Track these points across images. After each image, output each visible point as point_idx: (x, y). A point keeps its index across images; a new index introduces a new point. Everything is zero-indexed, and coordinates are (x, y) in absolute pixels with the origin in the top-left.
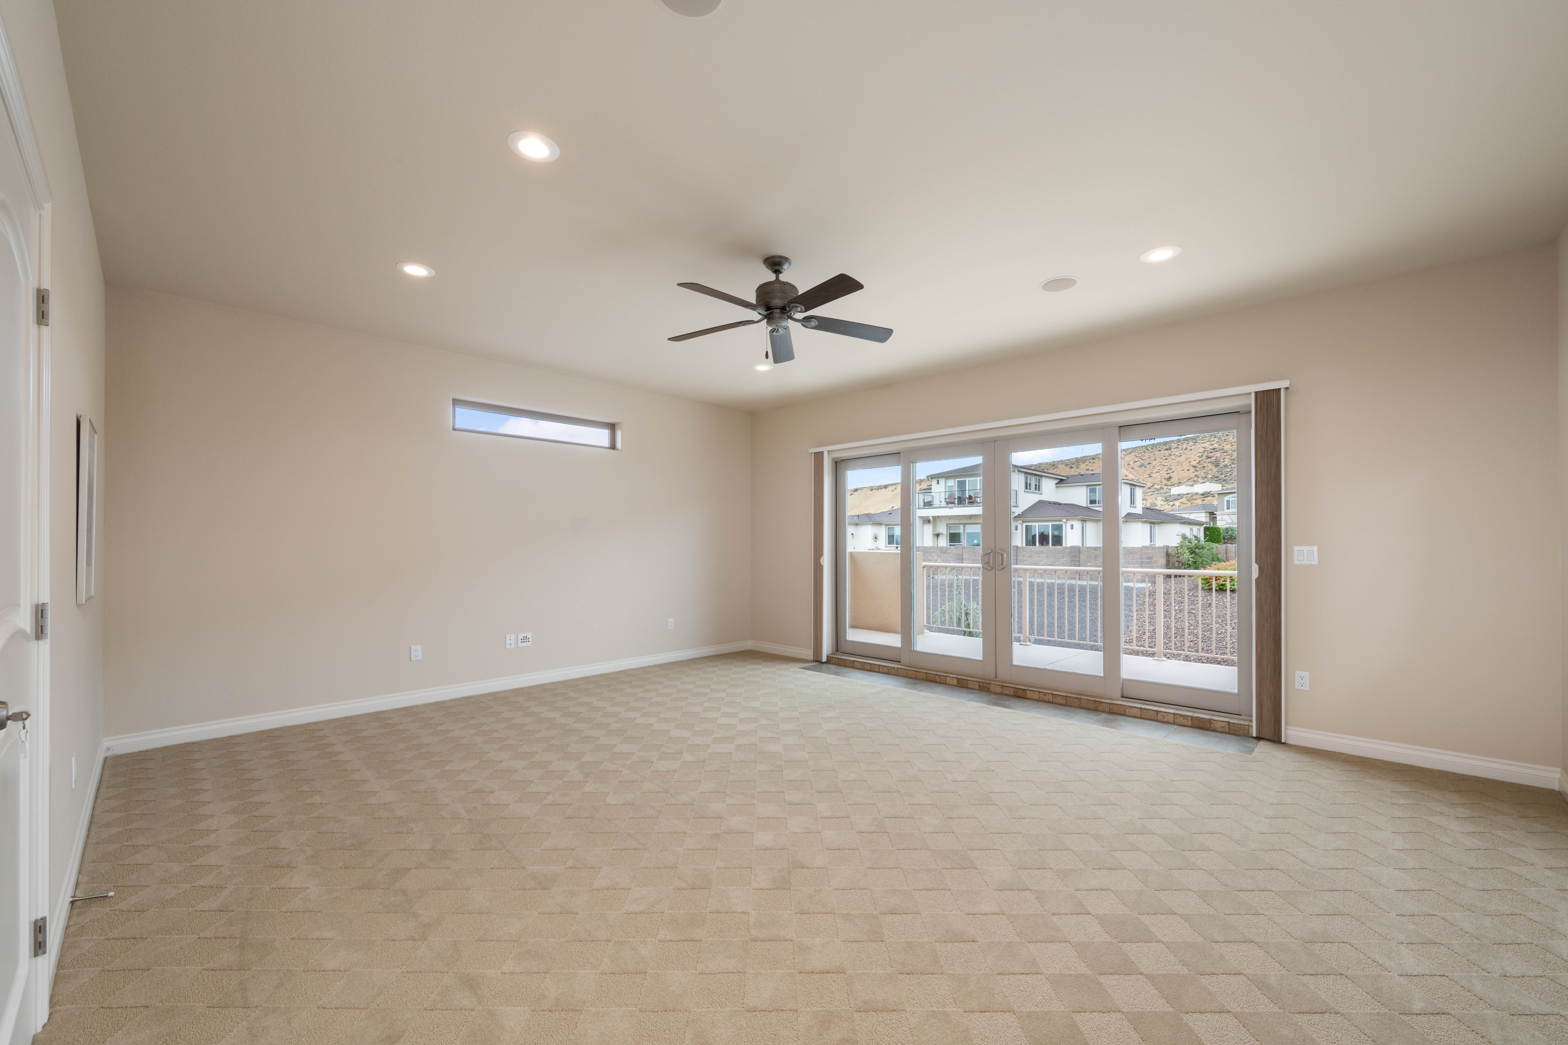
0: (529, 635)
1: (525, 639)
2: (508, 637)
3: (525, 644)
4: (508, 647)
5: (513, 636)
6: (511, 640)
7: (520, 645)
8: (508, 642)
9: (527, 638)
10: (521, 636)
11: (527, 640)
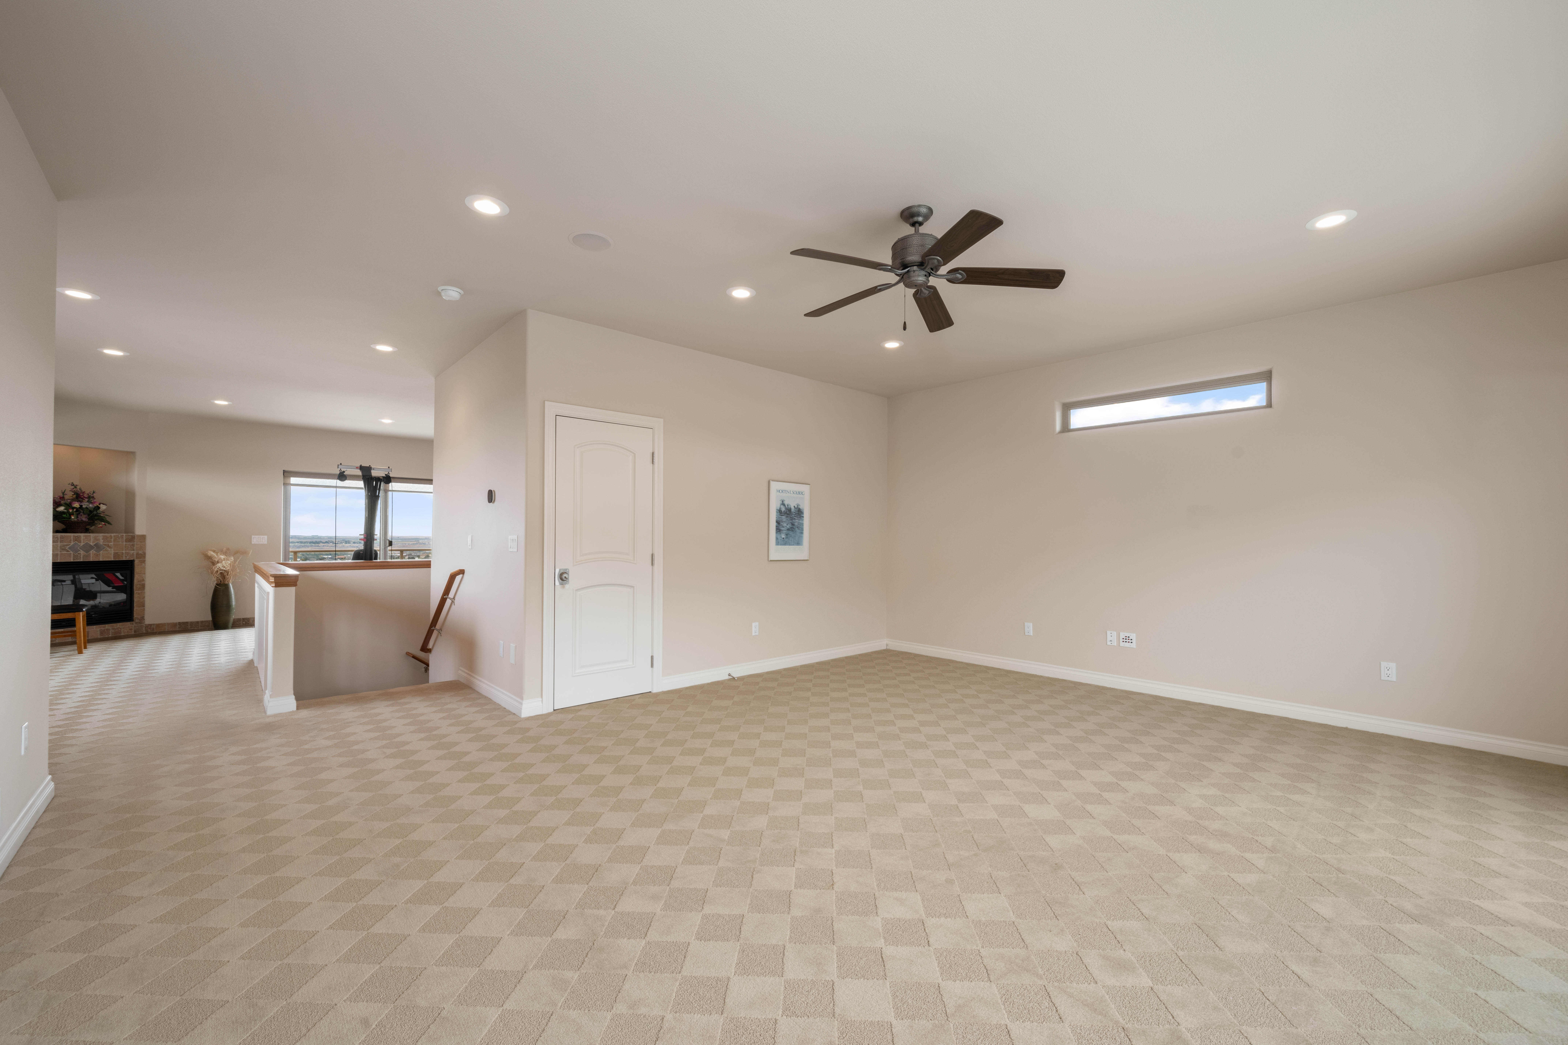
0: (1133, 636)
1: (1127, 639)
2: (1109, 633)
3: (1127, 645)
4: (1109, 643)
5: (1115, 633)
6: (1112, 637)
7: (1122, 644)
8: (1109, 638)
9: (1130, 638)
10: (1123, 635)
11: (1130, 641)
